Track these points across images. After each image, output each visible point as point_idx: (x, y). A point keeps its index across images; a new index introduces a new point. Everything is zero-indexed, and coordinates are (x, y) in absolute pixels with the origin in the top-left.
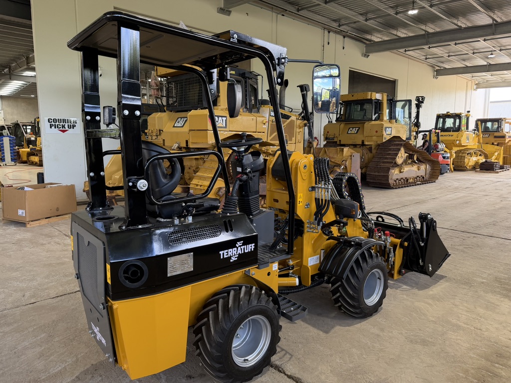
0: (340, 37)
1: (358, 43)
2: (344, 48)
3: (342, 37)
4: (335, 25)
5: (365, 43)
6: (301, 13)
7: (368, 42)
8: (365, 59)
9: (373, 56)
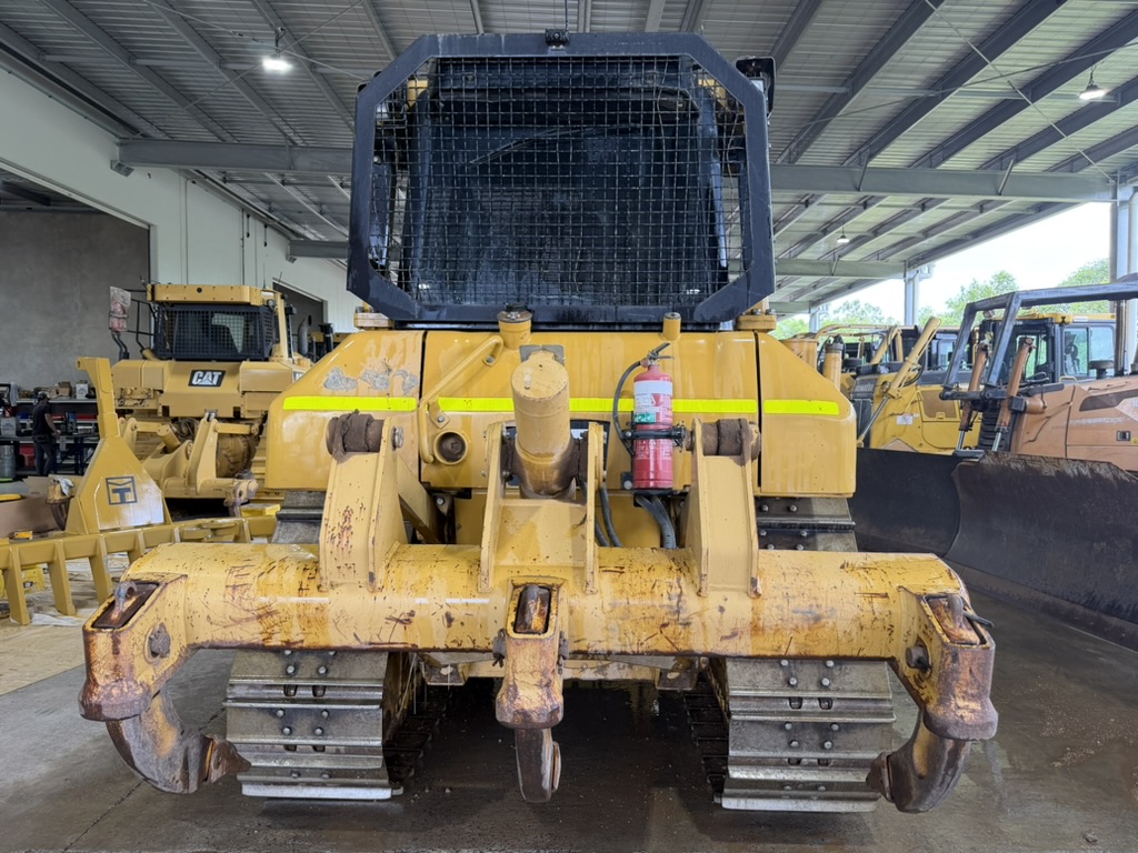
0: (260, 226)
1: (280, 237)
2: (266, 244)
3: (262, 226)
4: (263, 207)
5: (289, 238)
6: (228, 186)
7: (294, 238)
8: (290, 263)
9: (300, 261)
